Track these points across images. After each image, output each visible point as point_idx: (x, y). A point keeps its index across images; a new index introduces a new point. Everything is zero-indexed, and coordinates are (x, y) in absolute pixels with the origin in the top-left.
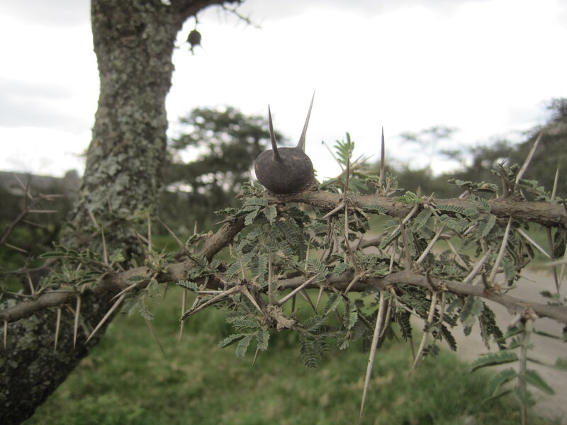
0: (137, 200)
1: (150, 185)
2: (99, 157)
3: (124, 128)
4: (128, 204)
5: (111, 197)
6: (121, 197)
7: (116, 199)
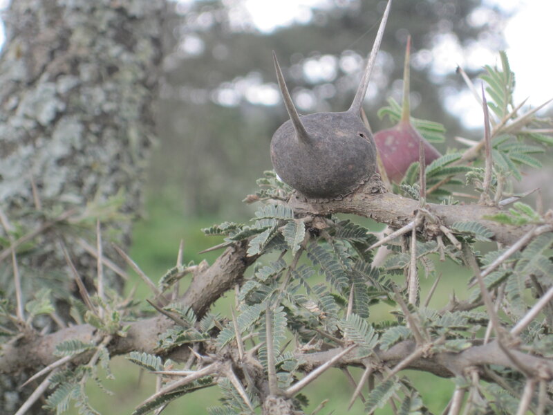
0: (99, 174)
1: (126, 142)
2: (18, 82)
3: (71, 20)
4: (79, 184)
5: (44, 169)
6: (64, 170)
7: (52, 174)
